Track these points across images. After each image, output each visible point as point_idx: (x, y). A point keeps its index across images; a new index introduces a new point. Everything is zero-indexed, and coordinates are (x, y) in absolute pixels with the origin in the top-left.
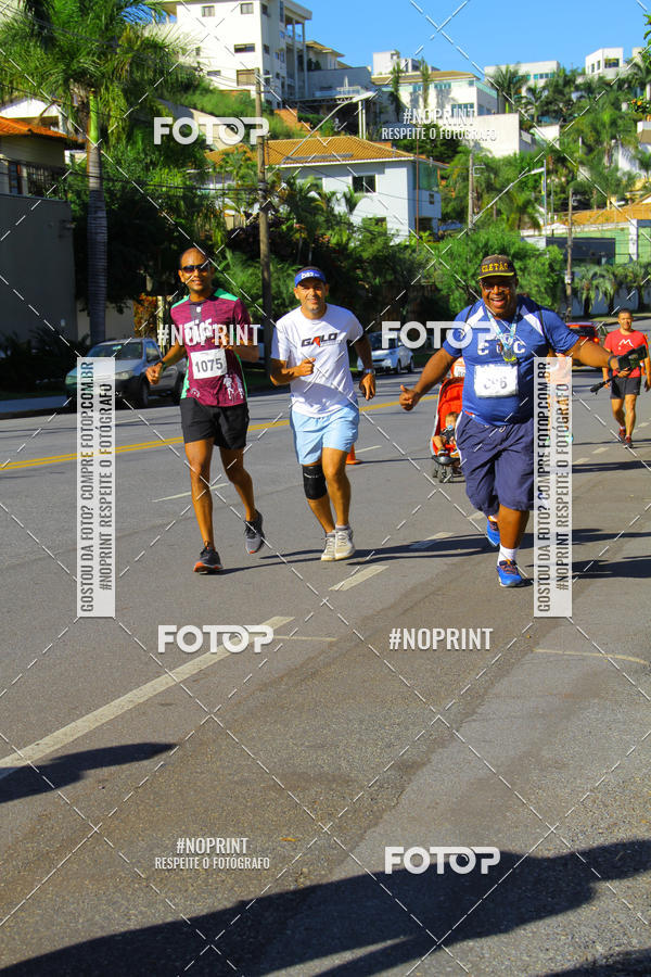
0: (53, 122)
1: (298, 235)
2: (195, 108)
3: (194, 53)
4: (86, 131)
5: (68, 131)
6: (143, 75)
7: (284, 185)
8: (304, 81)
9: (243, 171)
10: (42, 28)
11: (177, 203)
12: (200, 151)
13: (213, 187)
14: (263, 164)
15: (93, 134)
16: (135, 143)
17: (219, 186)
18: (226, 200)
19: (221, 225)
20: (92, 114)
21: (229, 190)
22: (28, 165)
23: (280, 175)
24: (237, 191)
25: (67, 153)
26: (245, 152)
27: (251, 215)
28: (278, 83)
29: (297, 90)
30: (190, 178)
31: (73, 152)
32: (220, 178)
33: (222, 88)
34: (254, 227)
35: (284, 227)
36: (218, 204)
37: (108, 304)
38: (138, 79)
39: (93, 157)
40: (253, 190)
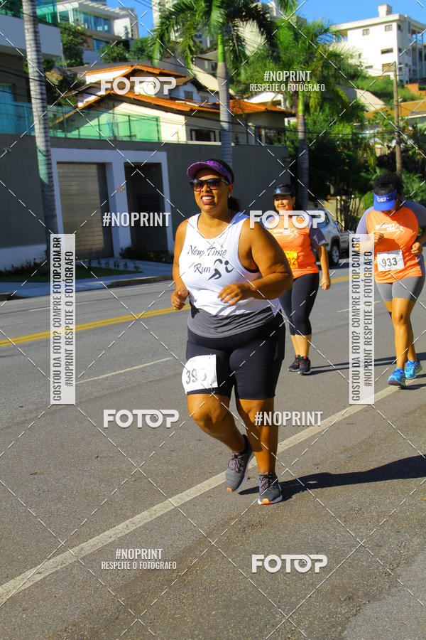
0: (278, 103)
1: (418, 157)
2: (358, 88)
3: (358, 56)
4: (297, 106)
5: (287, 108)
6: (328, 72)
7: (410, 128)
8: (422, 67)
9: (386, 122)
10: (273, 52)
11: (348, 144)
12: (361, 112)
13: (368, 133)
14: (398, 117)
15: (301, 107)
16: (324, 111)
17: (372, 132)
18: (376, 139)
19: (373, 153)
20: (300, 97)
21: (378, 133)
22: (265, 128)
23: (408, 122)
24: (382, 134)
25: (286, 120)
26: (387, 111)
27: (391, 147)
28: (407, 69)
29: (418, 72)
30: (355, 128)
31: (289, 119)
32: (372, 127)
33: (373, 75)
34: (393, 154)
35: (410, 153)
36: (372, 142)
37: (310, 202)
38: (326, 75)
39: (301, 120)
40: (392, 132)
